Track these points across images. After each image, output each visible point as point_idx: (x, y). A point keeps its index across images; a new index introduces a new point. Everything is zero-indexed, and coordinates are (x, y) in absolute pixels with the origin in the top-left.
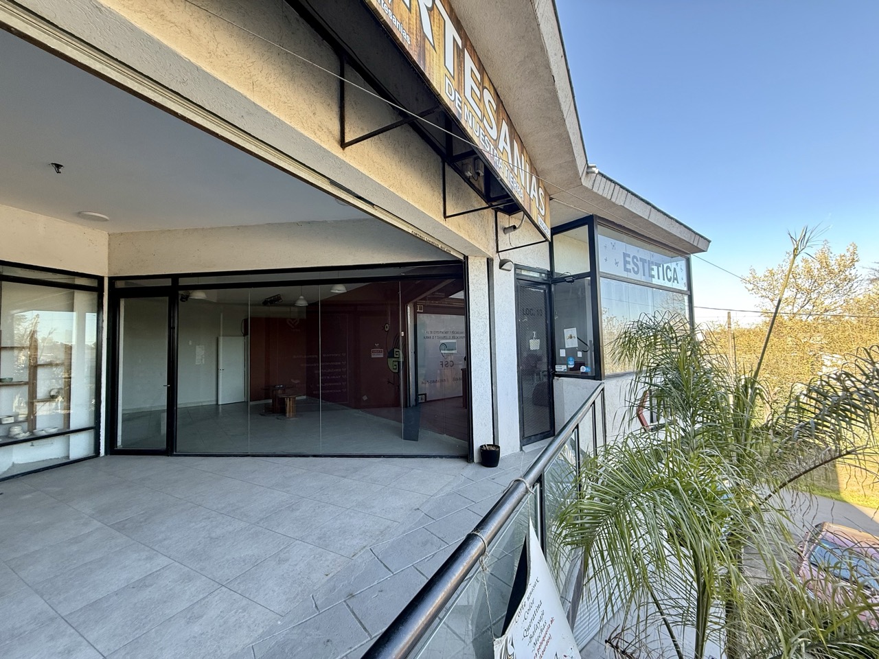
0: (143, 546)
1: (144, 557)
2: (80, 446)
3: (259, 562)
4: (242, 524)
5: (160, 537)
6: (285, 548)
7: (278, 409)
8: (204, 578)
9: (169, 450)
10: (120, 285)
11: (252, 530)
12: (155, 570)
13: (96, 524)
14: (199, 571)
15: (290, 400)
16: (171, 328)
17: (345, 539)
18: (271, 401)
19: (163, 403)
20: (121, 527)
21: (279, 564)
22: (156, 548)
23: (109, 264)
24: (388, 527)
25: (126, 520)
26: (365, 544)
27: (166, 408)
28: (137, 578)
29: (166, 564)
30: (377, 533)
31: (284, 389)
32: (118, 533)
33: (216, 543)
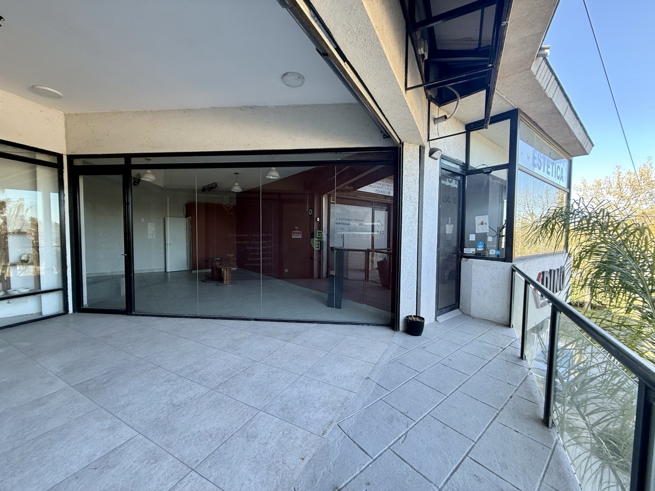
0: (106, 412)
1: (107, 426)
2: (51, 304)
3: (227, 437)
4: (203, 390)
5: (123, 402)
6: (250, 421)
7: (217, 277)
8: (171, 458)
9: (129, 309)
10: (78, 162)
11: (213, 397)
12: (118, 445)
13: (60, 384)
14: (165, 448)
15: (227, 270)
16: (126, 204)
17: (309, 412)
18: (210, 270)
19: (121, 269)
20: (83, 388)
21: (248, 441)
22: (119, 415)
23: (67, 143)
24: (347, 398)
25: (90, 380)
26: (330, 418)
27: (124, 274)
28: (99, 454)
29: (129, 436)
30: (339, 405)
31: (221, 261)
32: (81, 396)
33: (179, 411)
